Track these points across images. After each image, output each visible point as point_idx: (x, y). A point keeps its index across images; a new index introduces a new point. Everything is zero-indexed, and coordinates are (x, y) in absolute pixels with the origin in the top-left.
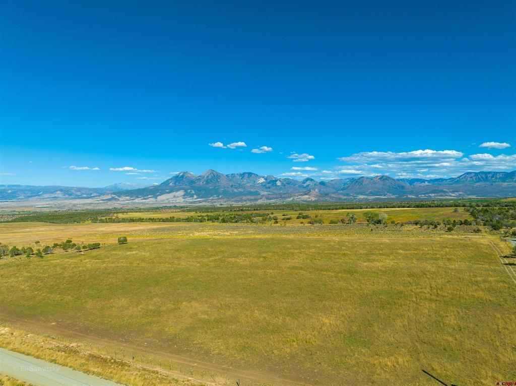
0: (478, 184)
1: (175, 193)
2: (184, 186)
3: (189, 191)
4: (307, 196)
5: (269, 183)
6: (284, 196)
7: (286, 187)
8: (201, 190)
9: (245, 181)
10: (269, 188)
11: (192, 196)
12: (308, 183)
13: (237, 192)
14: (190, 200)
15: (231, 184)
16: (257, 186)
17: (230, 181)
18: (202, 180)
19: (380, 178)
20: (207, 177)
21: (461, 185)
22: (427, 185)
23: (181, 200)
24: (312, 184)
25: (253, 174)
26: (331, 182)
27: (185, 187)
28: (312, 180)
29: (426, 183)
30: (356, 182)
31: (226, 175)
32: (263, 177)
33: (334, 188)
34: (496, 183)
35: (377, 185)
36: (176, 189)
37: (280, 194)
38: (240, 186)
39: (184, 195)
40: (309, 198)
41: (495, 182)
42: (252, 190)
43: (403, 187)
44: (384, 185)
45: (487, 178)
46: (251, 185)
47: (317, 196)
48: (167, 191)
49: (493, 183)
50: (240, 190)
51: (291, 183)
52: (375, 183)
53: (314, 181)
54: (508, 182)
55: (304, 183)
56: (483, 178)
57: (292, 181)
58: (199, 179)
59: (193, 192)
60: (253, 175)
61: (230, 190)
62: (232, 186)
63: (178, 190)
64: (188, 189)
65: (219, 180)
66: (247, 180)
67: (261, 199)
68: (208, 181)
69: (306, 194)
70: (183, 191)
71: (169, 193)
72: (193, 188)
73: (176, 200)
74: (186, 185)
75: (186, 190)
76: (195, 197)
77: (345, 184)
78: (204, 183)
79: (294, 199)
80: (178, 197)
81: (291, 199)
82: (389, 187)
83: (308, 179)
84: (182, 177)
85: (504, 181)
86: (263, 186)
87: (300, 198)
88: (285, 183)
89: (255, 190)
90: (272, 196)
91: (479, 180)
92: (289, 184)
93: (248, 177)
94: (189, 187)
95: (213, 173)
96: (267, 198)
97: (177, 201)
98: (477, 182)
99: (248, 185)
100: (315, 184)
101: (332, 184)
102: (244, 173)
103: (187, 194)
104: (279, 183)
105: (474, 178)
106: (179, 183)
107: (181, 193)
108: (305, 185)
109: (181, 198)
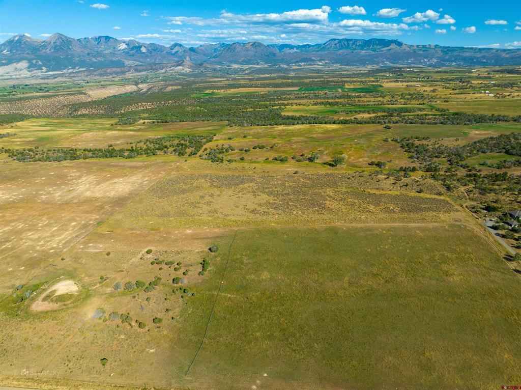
0: (341, 51)
1: (15, 64)
2: (25, 55)
3: (34, 61)
4: (180, 67)
5: (132, 49)
6: (154, 67)
7: (153, 54)
8: (49, 61)
9: (103, 46)
10: (133, 55)
11: (40, 68)
12: (176, 49)
13: (96, 62)
14: (37, 73)
15: (87, 52)
16: (119, 52)
17: (85, 47)
18: (49, 46)
19: (253, 45)
20: (54, 43)
21: (326, 52)
22: (296, 52)
23: (25, 73)
24: (181, 50)
25: (111, 38)
26: (200, 48)
27: (27, 55)
28: (180, 45)
29: (295, 50)
30: (229, 48)
31: (78, 40)
32: (124, 42)
33: (205, 55)
34: (357, 51)
35: (249, 52)
36: (16, 59)
37: (150, 64)
38: (99, 54)
39: (29, 68)
40: (184, 70)
41: (355, 49)
42: (114, 59)
43: (274, 55)
44: (256, 52)
45: (348, 44)
46: (111, 53)
47: (191, 66)
48: (4, 62)
49: (354, 51)
50: (99, 59)
51: (157, 49)
52: (248, 50)
53: (184, 47)
54: (365, 50)
55: (172, 49)
56: (345, 45)
57: (158, 46)
58: (44, 45)
59: (40, 63)
60: (111, 40)
61: (87, 59)
62: (88, 54)
63: (19, 60)
64: (33, 59)
65: (71, 47)
66: (105, 46)
67: (129, 71)
68: (56, 48)
69: (179, 65)
70: (26, 61)
71: (7, 64)
72: (39, 58)
73: (20, 75)
74: (27, 54)
75: (30, 61)
76: (44, 69)
77: (216, 50)
78: (52, 51)
79: (167, 71)
80: (21, 70)
81: (164, 71)
82: (262, 55)
83: (176, 45)
84: (19, 41)
85: (363, 49)
86: (126, 53)
87: (173, 70)
88: (150, 49)
89: (117, 59)
90: (142, 68)
91: (342, 47)
92: (154, 50)
93: (106, 42)
94: (33, 57)
95: (61, 38)
96: (137, 70)
97: (22, 76)
98: (340, 49)
99: (107, 52)
100: (185, 50)
101: (201, 50)
102: (100, 37)
103: (31, 67)
104: (143, 50)
105: (338, 45)
106: (17, 51)
107: (24, 64)
108: (174, 51)
109: (26, 71)
